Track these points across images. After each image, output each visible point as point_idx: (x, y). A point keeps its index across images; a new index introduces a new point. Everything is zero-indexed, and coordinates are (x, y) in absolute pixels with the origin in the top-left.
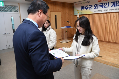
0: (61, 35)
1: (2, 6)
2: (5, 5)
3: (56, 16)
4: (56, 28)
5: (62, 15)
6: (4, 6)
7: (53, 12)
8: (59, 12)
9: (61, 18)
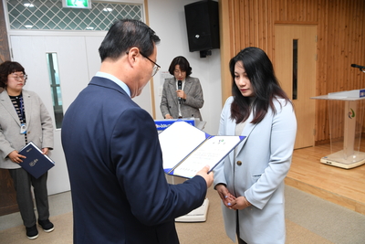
0: (313, 125)
1: (83, 7)
2: (94, 4)
3: (295, 42)
4: (295, 97)
5: (320, 39)
6: (89, 7)
7: (286, 24)
8: (307, 27)
9: (315, 51)
